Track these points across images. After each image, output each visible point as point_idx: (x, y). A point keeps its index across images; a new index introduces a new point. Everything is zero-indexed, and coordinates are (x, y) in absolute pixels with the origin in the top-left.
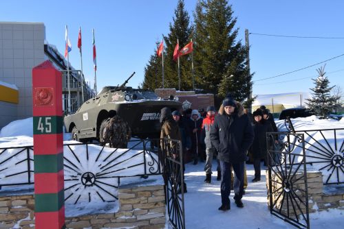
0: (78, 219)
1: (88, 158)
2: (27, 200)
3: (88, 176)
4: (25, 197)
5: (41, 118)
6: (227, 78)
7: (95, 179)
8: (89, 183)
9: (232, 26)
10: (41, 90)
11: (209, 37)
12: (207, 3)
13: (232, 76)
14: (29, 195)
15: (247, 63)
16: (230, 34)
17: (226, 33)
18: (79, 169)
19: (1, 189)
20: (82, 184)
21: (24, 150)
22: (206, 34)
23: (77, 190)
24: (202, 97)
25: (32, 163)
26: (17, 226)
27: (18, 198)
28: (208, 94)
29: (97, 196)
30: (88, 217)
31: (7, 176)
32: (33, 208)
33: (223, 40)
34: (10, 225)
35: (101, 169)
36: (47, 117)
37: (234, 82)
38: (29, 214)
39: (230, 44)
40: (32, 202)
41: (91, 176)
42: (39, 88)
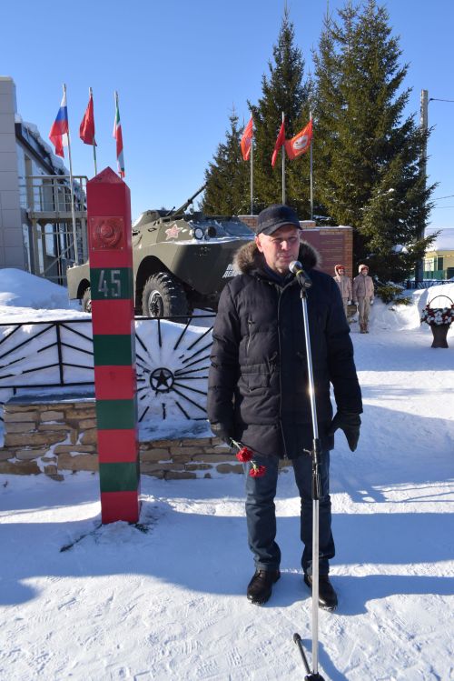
0: (150, 445)
1: (160, 345)
2: (64, 411)
3: (162, 374)
4: (62, 407)
5: (103, 272)
6: (383, 193)
7: (174, 379)
8: (163, 387)
9: (396, 83)
10: (103, 222)
11: (346, 107)
12: (345, 32)
13: (391, 190)
14: (68, 404)
15: (423, 163)
16: (393, 102)
17: (383, 100)
18: (146, 363)
19: (15, 393)
20: (151, 389)
21: (50, 327)
22: (341, 102)
23: (142, 398)
24: (329, 233)
25: (65, 350)
26: (50, 454)
27: (50, 408)
28: (340, 227)
29: (177, 410)
30: (166, 444)
31: (24, 372)
32: (74, 425)
33: (377, 114)
34: (38, 452)
35: (183, 362)
36: (114, 269)
37: (395, 204)
38: (69, 435)
39: (391, 123)
40: (72, 416)
41: (166, 376)
42: (99, 218)
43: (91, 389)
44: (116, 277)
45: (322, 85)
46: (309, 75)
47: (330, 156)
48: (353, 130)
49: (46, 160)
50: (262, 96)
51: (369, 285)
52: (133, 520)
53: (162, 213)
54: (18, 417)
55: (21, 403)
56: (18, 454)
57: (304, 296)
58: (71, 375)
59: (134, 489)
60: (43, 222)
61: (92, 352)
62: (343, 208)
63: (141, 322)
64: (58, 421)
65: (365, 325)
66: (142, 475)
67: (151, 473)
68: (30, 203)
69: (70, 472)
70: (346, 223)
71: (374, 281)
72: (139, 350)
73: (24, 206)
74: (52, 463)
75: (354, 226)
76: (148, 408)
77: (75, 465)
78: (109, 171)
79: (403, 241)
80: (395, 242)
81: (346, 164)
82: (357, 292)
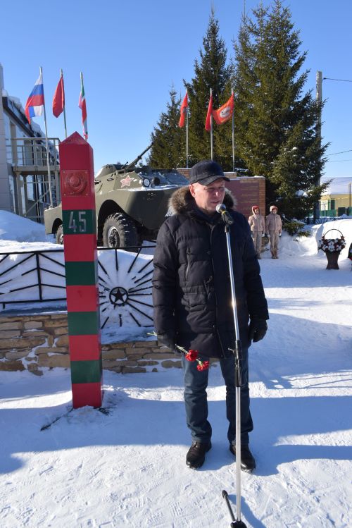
0: (110, 347)
1: (117, 269)
2: (43, 322)
3: (119, 291)
4: (41, 318)
5: (72, 213)
6: (288, 151)
7: (128, 296)
8: (119, 302)
9: (297, 66)
10: (72, 175)
11: (259, 84)
12: (258, 27)
13: (295, 148)
14: (45, 316)
15: (318, 127)
16: (295, 80)
17: (288, 79)
18: (106, 283)
19: (4, 307)
20: (110, 303)
21: (32, 256)
22: (255, 80)
23: (103, 311)
24: (247, 182)
25: (43, 274)
26: (32, 355)
27: (32, 319)
28: (256, 176)
29: (131, 320)
30: (123, 345)
31: (11, 291)
32: (51, 332)
33: (283, 90)
34: (23, 353)
35: (135, 282)
36: (81, 211)
37: (298, 159)
38: (46, 340)
39: (294, 97)
40: (49, 325)
41: (122, 293)
42: (69, 172)
43: (64, 304)
44: (83, 217)
45: (241, 68)
46: (231, 60)
47: (247, 123)
48: (265, 102)
49: (27, 126)
50: (194, 76)
51: (278, 222)
52: (97, 405)
53: (118, 167)
54: (7, 326)
55: (9, 315)
56: (7, 355)
57: (228, 230)
58: (48, 293)
59: (98, 380)
60: (25, 174)
61: (64, 274)
62: (258, 163)
63: (102, 251)
64: (38, 329)
65: (276, 252)
66: (104, 371)
67: (111, 369)
68: (15, 159)
69: (48, 368)
70: (261, 174)
71: (282, 218)
72: (100, 273)
73: (10, 162)
74: (34, 362)
75: (266, 176)
76: (108, 318)
77: (51, 363)
78: (76, 135)
79: (304, 187)
80: (298, 188)
81: (259, 128)
82: (269, 227)
